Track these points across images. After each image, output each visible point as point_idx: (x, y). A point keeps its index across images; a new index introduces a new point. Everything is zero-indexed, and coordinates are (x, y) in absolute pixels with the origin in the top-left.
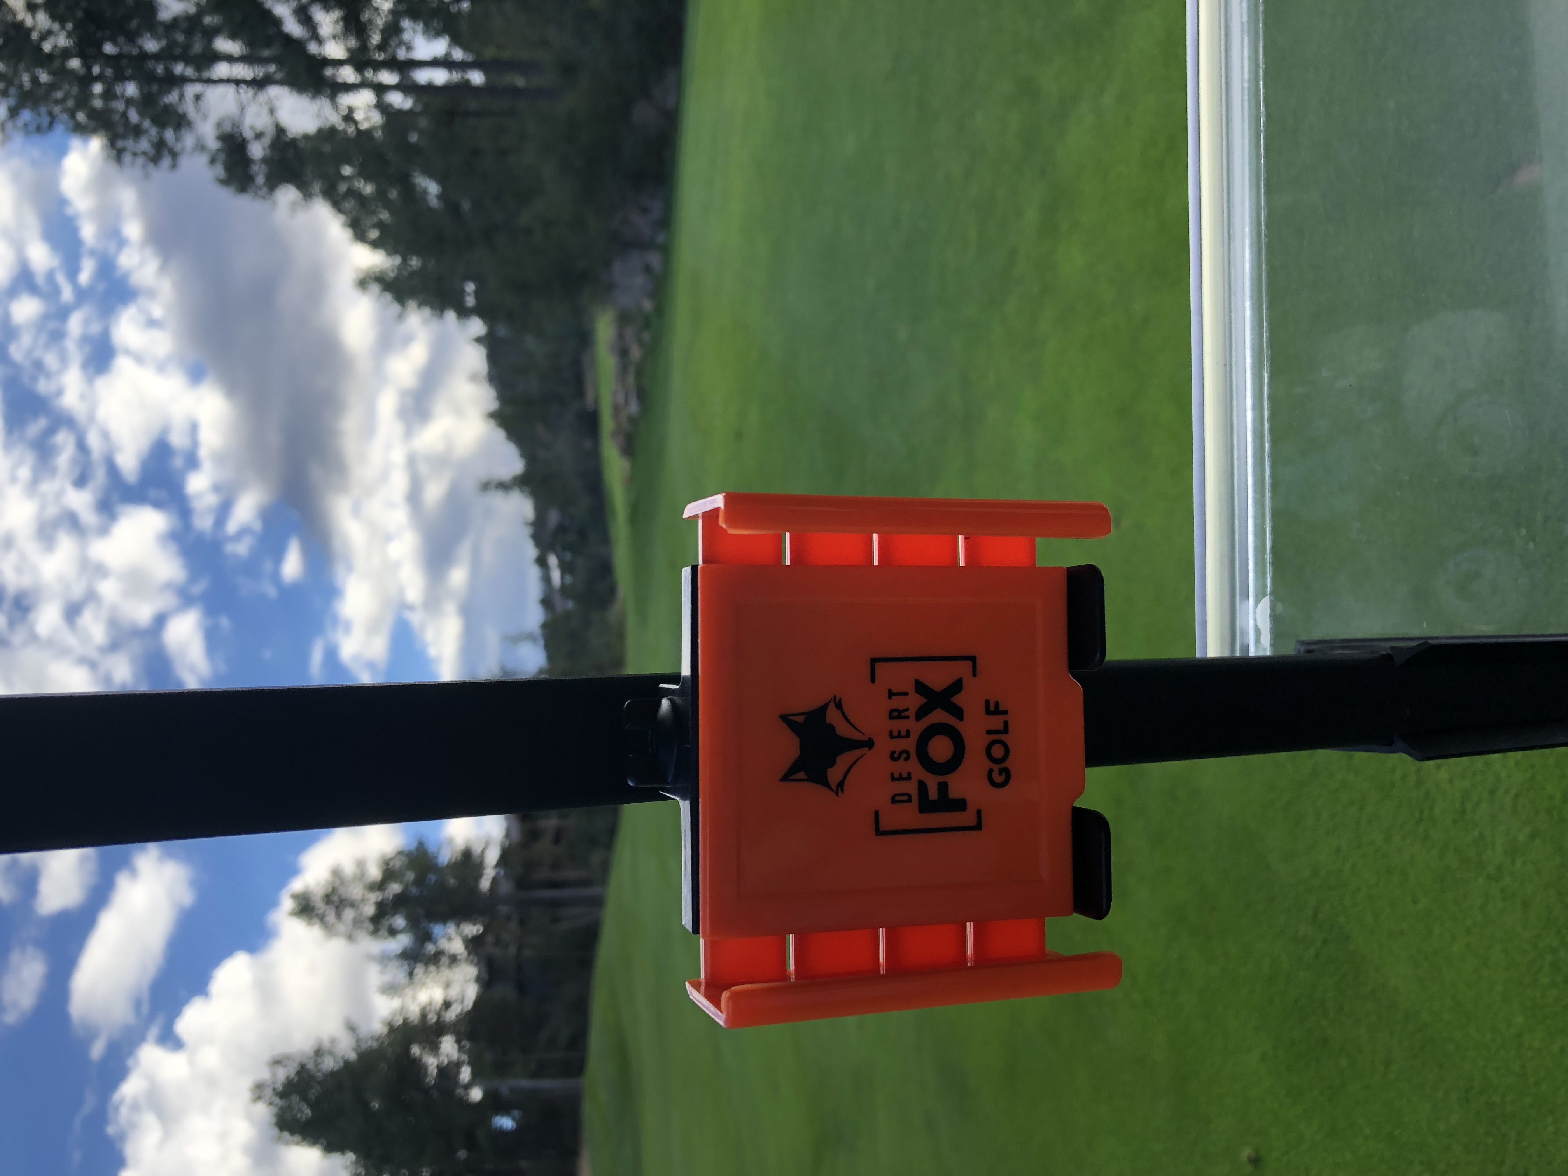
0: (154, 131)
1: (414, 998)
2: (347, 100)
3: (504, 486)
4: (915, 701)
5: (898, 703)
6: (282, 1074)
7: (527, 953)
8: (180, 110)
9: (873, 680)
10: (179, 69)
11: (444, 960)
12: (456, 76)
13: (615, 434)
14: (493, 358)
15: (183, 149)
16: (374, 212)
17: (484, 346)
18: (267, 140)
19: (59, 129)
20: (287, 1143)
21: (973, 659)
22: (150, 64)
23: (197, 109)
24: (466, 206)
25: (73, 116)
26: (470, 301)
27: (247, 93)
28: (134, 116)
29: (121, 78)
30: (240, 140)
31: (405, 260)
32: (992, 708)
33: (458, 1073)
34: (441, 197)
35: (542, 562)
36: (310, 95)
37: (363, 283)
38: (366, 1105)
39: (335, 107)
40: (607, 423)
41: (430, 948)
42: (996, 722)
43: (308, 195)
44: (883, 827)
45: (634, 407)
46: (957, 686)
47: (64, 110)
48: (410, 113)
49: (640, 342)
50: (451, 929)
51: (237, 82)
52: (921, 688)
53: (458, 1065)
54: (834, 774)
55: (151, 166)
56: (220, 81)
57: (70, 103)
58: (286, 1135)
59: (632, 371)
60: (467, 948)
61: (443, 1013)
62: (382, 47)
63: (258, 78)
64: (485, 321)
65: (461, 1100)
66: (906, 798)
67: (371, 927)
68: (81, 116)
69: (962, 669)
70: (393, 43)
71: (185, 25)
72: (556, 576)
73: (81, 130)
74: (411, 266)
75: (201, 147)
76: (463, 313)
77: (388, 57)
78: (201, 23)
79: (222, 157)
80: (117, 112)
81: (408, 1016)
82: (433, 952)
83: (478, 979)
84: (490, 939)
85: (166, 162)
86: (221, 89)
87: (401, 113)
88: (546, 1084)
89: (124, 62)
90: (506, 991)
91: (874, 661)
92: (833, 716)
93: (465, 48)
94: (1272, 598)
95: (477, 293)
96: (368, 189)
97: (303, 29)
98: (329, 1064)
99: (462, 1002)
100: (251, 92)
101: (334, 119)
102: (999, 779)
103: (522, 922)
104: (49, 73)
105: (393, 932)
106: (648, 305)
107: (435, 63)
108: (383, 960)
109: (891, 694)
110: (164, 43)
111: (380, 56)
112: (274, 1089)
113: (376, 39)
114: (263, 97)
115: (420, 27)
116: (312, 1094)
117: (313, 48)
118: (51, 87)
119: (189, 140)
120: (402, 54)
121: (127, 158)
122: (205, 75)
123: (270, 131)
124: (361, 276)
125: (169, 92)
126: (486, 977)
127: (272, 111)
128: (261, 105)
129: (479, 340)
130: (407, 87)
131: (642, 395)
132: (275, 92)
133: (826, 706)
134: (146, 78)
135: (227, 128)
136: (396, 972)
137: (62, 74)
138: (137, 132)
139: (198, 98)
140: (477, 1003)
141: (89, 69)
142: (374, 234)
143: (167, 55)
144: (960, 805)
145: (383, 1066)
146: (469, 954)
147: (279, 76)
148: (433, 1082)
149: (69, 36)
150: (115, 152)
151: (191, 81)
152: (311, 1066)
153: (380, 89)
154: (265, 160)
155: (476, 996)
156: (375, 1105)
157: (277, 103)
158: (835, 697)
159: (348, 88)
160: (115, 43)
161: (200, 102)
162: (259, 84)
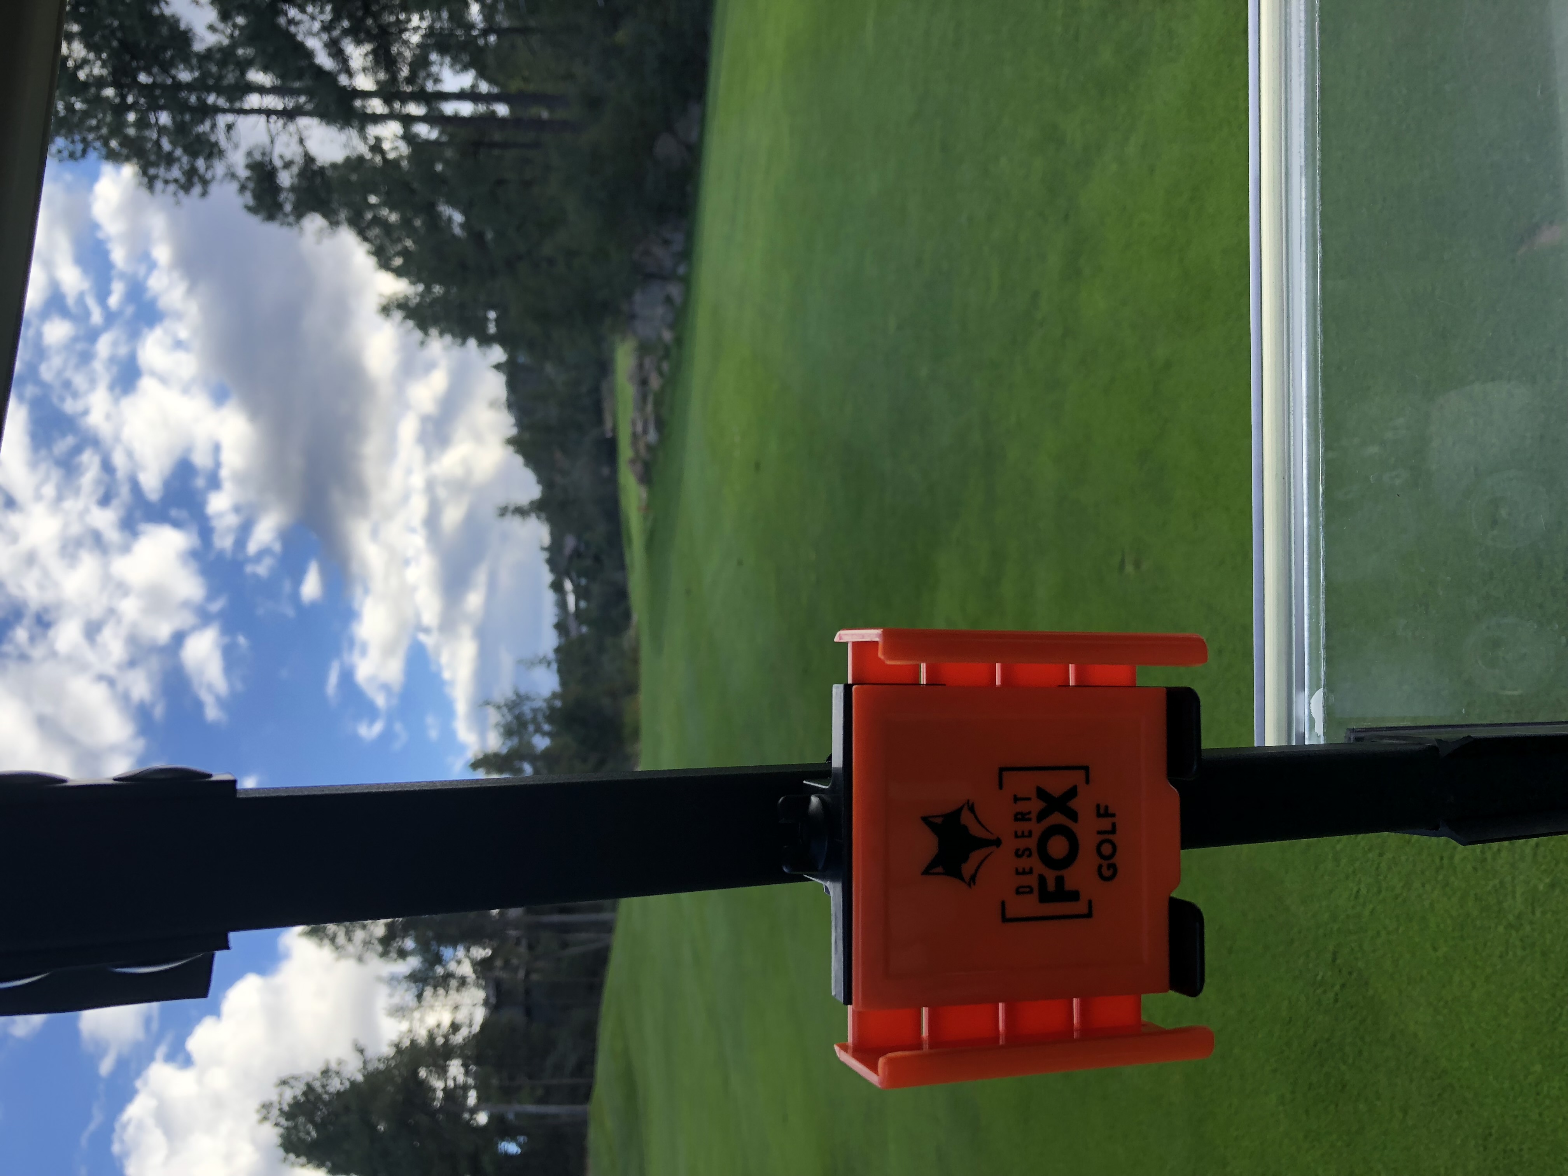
0: (185, 159)
1: (422, 1020)
2: (373, 131)
3: (521, 512)
4: (1036, 806)
5: (1022, 807)
6: (289, 1095)
7: (535, 977)
8: (213, 138)
9: (1001, 786)
10: (211, 99)
11: (454, 983)
12: (482, 108)
13: (633, 462)
14: (512, 385)
15: (213, 178)
16: (399, 240)
17: (504, 373)
18: (295, 169)
19: (92, 155)
20: (293, 1164)
21: (1086, 769)
22: (184, 94)
23: (229, 139)
24: (489, 236)
25: (106, 144)
26: (492, 329)
27: (277, 124)
28: (166, 145)
29: (156, 108)
30: (269, 167)
31: (428, 288)
32: (1102, 811)
33: (466, 1097)
34: (462, 226)
35: (557, 587)
36: (338, 126)
37: (385, 310)
38: (373, 1128)
39: (365, 138)
40: (625, 452)
41: (439, 970)
42: (1105, 824)
43: (334, 223)
44: (1009, 915)
45: (652, 436)
46: (1072, 793)
47: (99, 138)
48: (436, 143)
49: (661, 373)
50: (461, 952)
51: (268, 113)
52: (1041, 793)
53: (465, 1088)
54: (968, 869)
55: (181, 193)
56: (252, 111)
57: (104, 131)
58: (292, 1156)
59: (650, 399)
60: (475, 971)
61: (451, 1037)
62: (410, 80)
63: (289, 108)
64: (505, 350)
65: (468, 1123)
66: (1028, 890)
67: (380, 949)
68: (114, 144)
69: (1076, 778)
70: (422, 74)
71: (218, 56)
72: (571, 600)
73: (113, 156)
74: (434, 293)
75: (233, 176)
76: (485, 340)
77: (416, 89)
78: (235, 55)
79: (251, 185)
80: (151, 139)
81: (415, 1038)
82: (442, 974)
83: (486, 1003)
84: (499, 963)
85: (197, 189)
86: (253, 119)
87: (427, 142)
88: (551, 1109)
89: (158, 92)
90: (514, 1015)
91: (1002, 770)
92: (966, 818)
93: (491, 81)
94: (1325, 690)
95: (497, 320)
96: (393, 218)
97: (334, 63)
98: (335, 1085)
99: (470, 1026)
100: (280, 122)
101: (363, 149)
102: (1107, 873)
103: (531, 947)
104: (83, 102)
105: (403, 954)
106: (667, 336)
107: (461, 96)
108: (393, 980)
109: (1016, 799)
110: (197, 74)
111: (409, 89)
112: (281, 1110)
113: (405, 72)
114: (292, 127)
115: (448, 60)
116: (318, 1117)
117: (343, 80)
118: (86, 114)
119: (219, 168)
120: (430, 87)
121: (159, 185)
122: (237, 105)
123: (299, 160)
124: (384, 302)
125: (202, 122)
126: (493, 1000)
127: (301, 141)
128: (291, 135)
129: (498, 367)
130: (434, 118)
131: (661, 424)
132: (303, 122)
133: (960, 810)
134: (178, 107)
135: (258, 157)
136: (406, 995)
137: (97, 101)
138: (169, 160)
139: (229, 127)
140: (484, 1026)
141: (123, 98)
142: (398, 261)
143: (200, 86)
144: (1074, 896)
145: (390, 1089)
146: (478, 978)
147: (309, 107)
148: (439, 1105)
149: (104, 65)
150: (146, 180)
151: (224, 111)
152: (317, 1085)
153: (407, 120)
154: (293, 189)
155: (484, 1019)
156: (381, 1128)
157: (305, 134)
158: (968, 801)
159: (377, 119)
160: (149, 73)
161: (232, 132)
162: (289, 115)
